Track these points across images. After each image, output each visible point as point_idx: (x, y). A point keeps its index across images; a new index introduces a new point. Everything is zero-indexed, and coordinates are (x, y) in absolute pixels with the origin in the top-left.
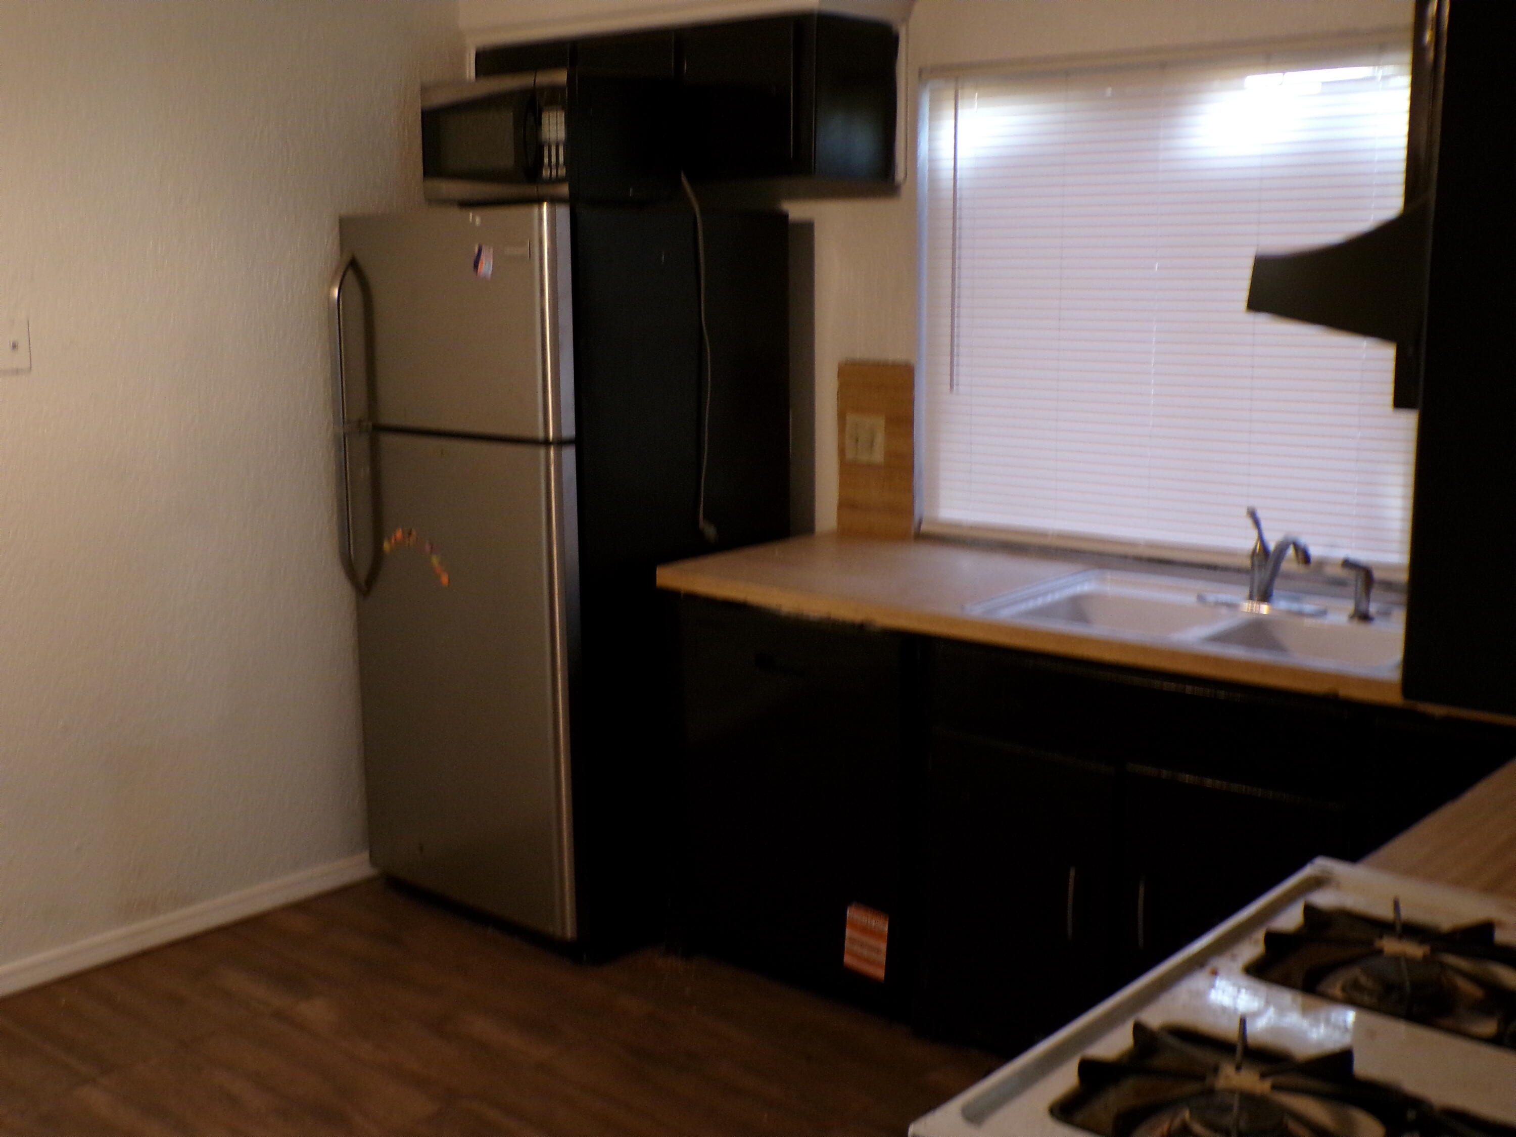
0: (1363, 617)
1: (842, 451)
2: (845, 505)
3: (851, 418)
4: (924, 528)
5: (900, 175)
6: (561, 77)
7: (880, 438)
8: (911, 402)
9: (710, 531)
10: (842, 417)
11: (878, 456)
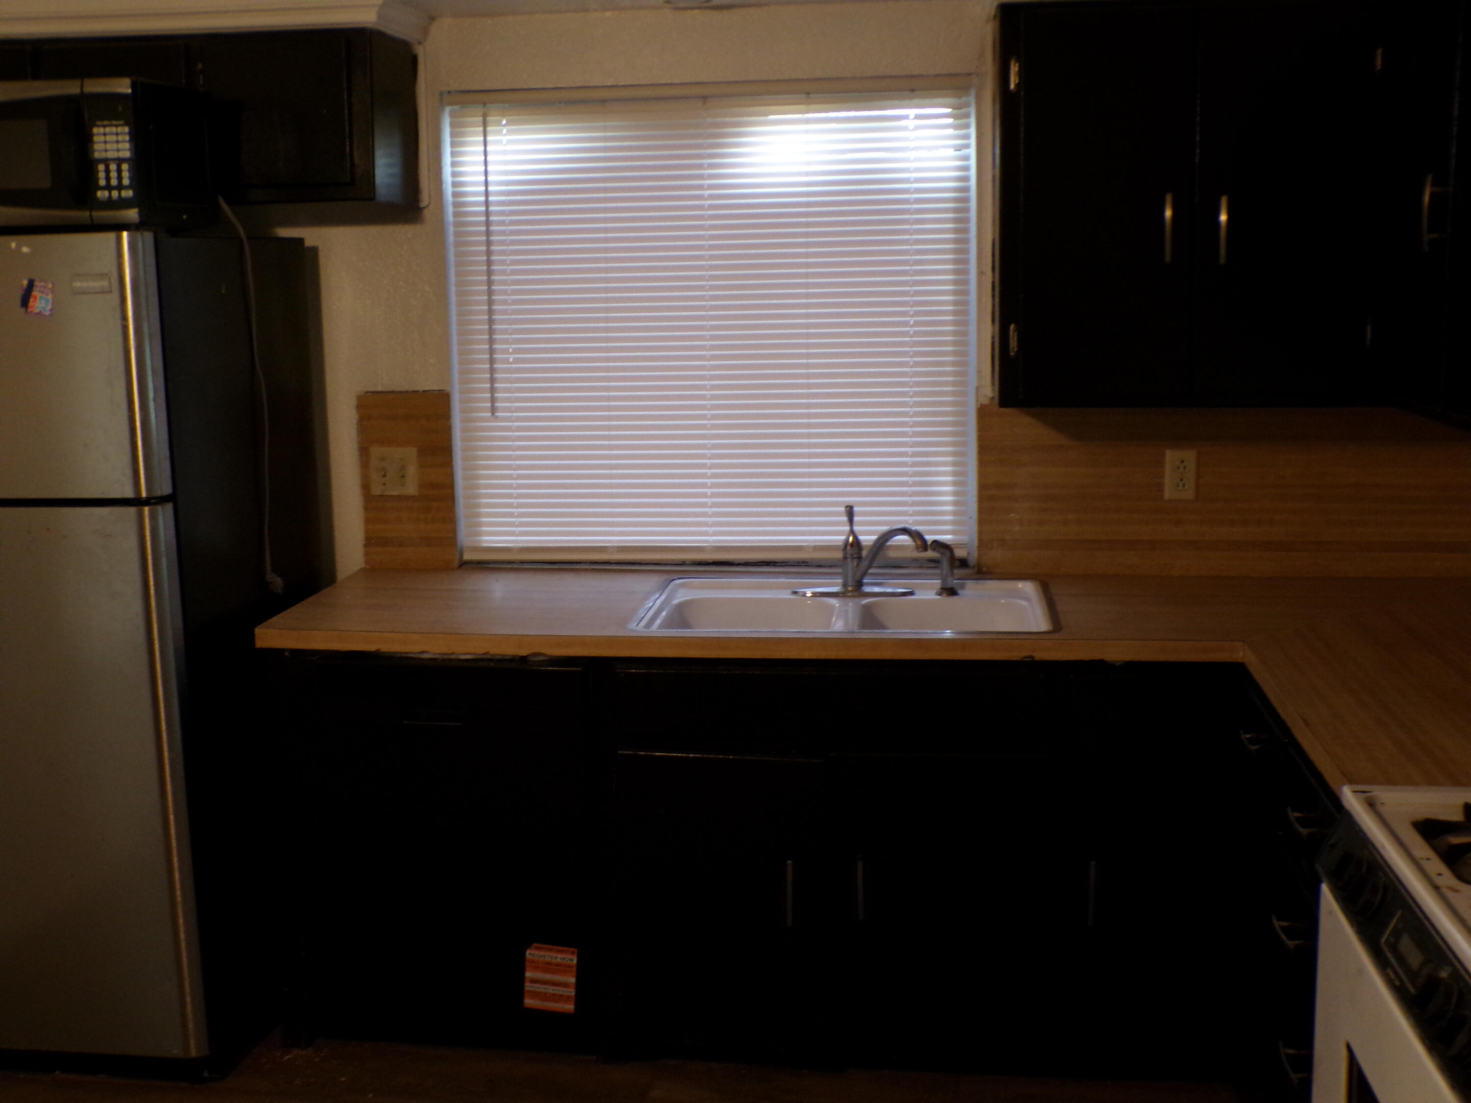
0: (951, 592)
1: (366, 487)
2: (371, 541)
3: (376, 451)
4: (467, 557)
5: (425, 198)
6: (123, 86)
7: (412, 471)
8: (447, 431)
9: (277, 582)
10: (364, 451)
11: (411, 489)
